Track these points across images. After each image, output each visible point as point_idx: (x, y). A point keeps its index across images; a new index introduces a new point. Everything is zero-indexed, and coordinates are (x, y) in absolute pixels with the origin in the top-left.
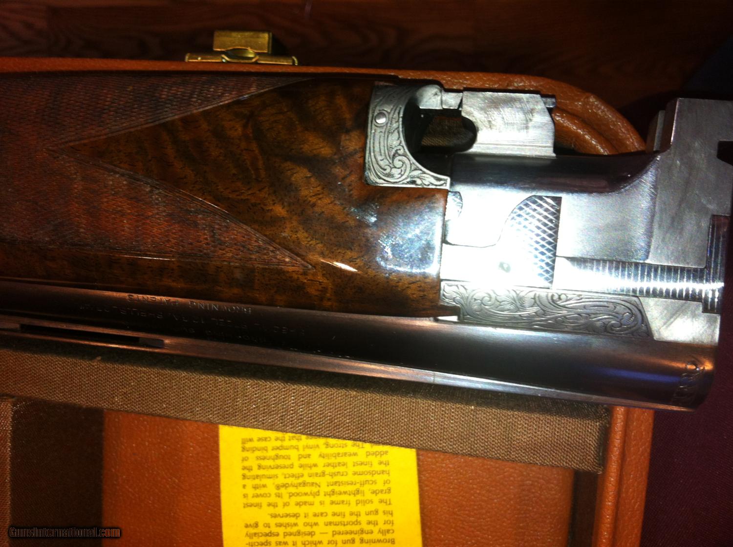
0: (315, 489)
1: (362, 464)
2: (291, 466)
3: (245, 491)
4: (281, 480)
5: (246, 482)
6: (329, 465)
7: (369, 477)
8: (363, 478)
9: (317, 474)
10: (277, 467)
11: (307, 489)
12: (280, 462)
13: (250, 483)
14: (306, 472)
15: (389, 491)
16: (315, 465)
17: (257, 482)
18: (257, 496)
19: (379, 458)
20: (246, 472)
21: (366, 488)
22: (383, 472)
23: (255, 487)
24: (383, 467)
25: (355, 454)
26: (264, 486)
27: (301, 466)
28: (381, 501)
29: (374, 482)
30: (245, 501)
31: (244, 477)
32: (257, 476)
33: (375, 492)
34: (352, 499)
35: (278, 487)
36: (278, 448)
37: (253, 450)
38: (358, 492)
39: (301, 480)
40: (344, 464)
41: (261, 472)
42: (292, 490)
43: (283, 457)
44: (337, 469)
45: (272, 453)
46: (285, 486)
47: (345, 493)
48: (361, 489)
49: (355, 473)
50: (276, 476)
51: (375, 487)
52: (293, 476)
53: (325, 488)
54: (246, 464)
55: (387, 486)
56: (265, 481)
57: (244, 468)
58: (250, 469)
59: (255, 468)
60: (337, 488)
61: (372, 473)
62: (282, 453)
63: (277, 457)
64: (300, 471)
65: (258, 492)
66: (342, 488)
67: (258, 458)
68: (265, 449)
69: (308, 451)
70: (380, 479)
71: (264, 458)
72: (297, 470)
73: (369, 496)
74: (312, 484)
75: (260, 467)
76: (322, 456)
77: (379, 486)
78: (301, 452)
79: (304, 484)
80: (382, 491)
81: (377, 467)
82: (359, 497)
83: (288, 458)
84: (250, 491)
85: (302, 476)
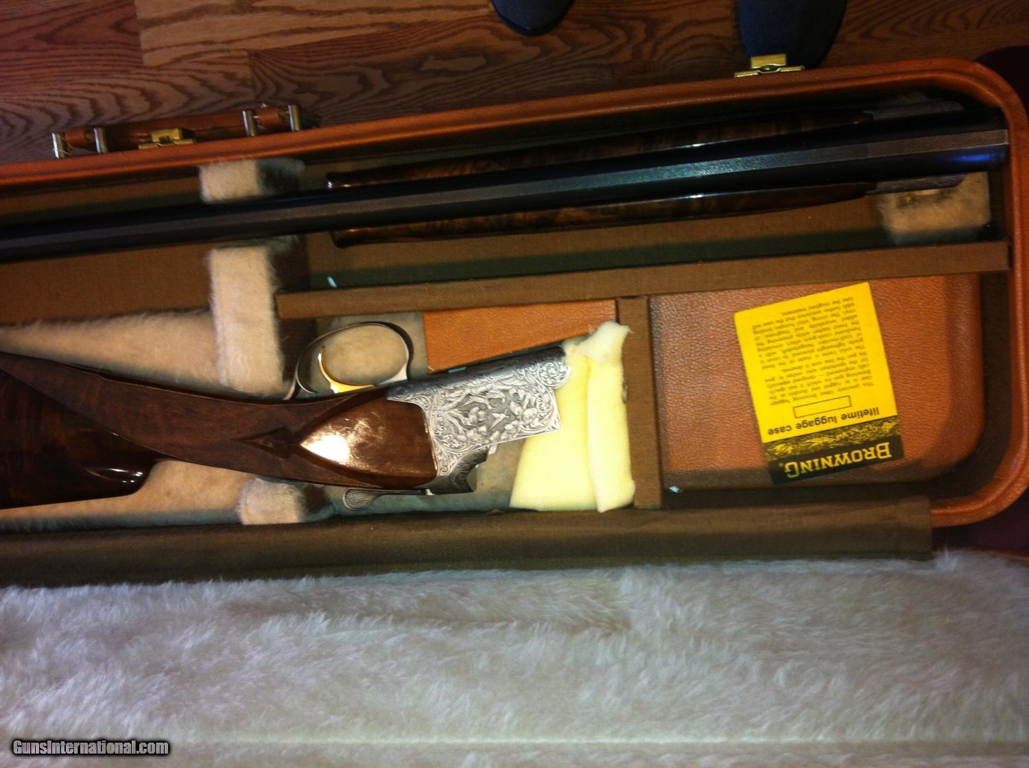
0: (810, 348)
1: (840, 326)
2: (791, 337)
3: (761, 359)
4: (786, 347)
5: (761, 353)
6: (817, 331)
7: (846, 334)
8: (842, 335)
9: (810, 339)
10: (782, 339)
11: (805, 349)
12: (782, 336)
13: (763, 353)
14: (802, 339)
15: (861, 340)
16: (808, 333)
17: (769, 351)
18: (770, 360)
19: (851, 321)
20: (760, 347)
21: (846, 341)
22: (855, 329)
23: (768, 355)
24: (855, 326)
25: (834, 321)
26: (774, 353)
27: (798, 336)
28: (857, 347)
29: (851, 336)
30: (763, 365)
31: (759, 350)
32: (768, 348)
33: (852, 343)
34: (837, 350)
35: (784, 352)
36: (780, 327)
37: (762, 332)
38: (840, 345)
39: (799, 344)
40: (828, 329)
41: (770, 345)
42: (795, 352)
43: (784, 332)
44: (824, 333)
45: (776, 331)
46: (789, 350)
47: (832, 347)
48: (843, 342)
49: (837, 333)
50: (781, 345)
51: (851, 339)
52: (794, 343)
53: (817, 346)
54: (759, 341)
55: (860, 337)
56: (773, 350)
57: (758, 344)
58: (762, 344)
59: (765, 342)
60: (825, 345)
61: (848, 331)
62: (784, 330)
63: (780, 333)
64: (798, 338)
65: (771, 357)
66: (829, 344)
67: (767, 336)
68: (771, 330)
69: (801, 325)
70: (854, 333)
71: (771, 335)
72: (795, 339)
73: (848, 345)
74: (809, 345)
75: (769, 342)
76: (811, 327)
77: (855, 338)
78: (797, 327)
79: (803, 346)
80: (857, 341)
81: (851, 326)
82: (842, 348)
83: (788, 332)
84: (765, 358)
85: (800, 341)
